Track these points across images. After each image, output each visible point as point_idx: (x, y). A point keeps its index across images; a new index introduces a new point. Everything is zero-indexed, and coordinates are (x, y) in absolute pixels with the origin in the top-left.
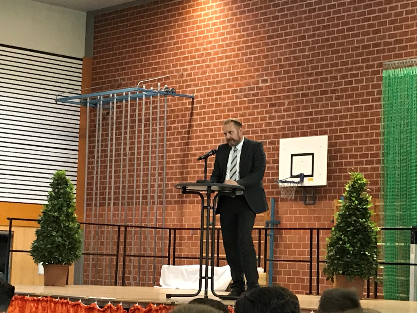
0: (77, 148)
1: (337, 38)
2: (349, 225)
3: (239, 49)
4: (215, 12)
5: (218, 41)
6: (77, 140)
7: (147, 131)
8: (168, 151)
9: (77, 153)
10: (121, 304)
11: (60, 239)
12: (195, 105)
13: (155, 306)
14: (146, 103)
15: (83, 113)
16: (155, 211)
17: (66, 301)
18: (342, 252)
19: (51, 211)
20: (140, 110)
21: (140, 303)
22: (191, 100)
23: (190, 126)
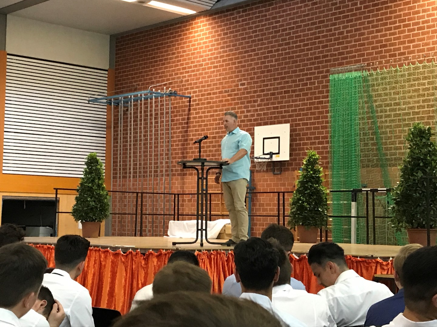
0: (105, 136)
1: (296, 52)
2: (306, 189)
3: (224, 61)
4: (205, 34)
5: (208, 55)
6: (105, 130)
7: (157, 123)
8: (172, 137)
9: (105, 139)
10: (139, 250)
11: (93, 203)
12: (192, 103)
13: (164, 251)
14: (155, 102)
15: (109, 110)
16: (163, 181)
17: (98, 249)
18: (301, 208)
19: (86, 183)
20: (151, 107)
21: (153, 249)
22: (188, 99)
23: (188, 119)
